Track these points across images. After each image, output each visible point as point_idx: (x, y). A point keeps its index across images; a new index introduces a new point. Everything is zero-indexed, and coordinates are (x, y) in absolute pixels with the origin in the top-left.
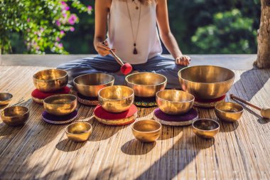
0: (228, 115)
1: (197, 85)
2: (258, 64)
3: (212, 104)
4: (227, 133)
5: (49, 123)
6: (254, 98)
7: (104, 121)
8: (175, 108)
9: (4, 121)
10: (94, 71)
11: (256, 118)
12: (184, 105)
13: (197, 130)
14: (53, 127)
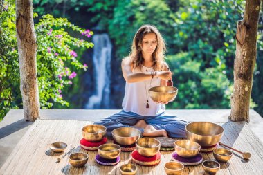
0: (223, 157)
1: (199, 137)
2: (232, 118)
3: (209, 150)
4: (224, 170)
5: (101, 165)
6: (234, 144)
7: (141, 162)
8: (188, 154)
9: (72, 164)
10: (121, 125)
11: (240, 159)
12: (194, 151)
13: (206, 168)
14: (105, 167)
